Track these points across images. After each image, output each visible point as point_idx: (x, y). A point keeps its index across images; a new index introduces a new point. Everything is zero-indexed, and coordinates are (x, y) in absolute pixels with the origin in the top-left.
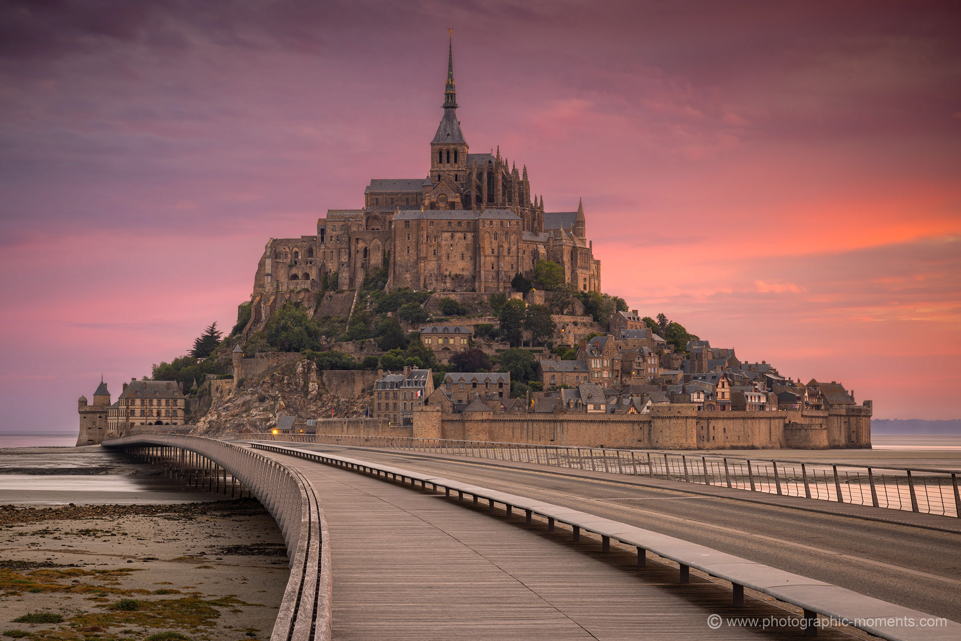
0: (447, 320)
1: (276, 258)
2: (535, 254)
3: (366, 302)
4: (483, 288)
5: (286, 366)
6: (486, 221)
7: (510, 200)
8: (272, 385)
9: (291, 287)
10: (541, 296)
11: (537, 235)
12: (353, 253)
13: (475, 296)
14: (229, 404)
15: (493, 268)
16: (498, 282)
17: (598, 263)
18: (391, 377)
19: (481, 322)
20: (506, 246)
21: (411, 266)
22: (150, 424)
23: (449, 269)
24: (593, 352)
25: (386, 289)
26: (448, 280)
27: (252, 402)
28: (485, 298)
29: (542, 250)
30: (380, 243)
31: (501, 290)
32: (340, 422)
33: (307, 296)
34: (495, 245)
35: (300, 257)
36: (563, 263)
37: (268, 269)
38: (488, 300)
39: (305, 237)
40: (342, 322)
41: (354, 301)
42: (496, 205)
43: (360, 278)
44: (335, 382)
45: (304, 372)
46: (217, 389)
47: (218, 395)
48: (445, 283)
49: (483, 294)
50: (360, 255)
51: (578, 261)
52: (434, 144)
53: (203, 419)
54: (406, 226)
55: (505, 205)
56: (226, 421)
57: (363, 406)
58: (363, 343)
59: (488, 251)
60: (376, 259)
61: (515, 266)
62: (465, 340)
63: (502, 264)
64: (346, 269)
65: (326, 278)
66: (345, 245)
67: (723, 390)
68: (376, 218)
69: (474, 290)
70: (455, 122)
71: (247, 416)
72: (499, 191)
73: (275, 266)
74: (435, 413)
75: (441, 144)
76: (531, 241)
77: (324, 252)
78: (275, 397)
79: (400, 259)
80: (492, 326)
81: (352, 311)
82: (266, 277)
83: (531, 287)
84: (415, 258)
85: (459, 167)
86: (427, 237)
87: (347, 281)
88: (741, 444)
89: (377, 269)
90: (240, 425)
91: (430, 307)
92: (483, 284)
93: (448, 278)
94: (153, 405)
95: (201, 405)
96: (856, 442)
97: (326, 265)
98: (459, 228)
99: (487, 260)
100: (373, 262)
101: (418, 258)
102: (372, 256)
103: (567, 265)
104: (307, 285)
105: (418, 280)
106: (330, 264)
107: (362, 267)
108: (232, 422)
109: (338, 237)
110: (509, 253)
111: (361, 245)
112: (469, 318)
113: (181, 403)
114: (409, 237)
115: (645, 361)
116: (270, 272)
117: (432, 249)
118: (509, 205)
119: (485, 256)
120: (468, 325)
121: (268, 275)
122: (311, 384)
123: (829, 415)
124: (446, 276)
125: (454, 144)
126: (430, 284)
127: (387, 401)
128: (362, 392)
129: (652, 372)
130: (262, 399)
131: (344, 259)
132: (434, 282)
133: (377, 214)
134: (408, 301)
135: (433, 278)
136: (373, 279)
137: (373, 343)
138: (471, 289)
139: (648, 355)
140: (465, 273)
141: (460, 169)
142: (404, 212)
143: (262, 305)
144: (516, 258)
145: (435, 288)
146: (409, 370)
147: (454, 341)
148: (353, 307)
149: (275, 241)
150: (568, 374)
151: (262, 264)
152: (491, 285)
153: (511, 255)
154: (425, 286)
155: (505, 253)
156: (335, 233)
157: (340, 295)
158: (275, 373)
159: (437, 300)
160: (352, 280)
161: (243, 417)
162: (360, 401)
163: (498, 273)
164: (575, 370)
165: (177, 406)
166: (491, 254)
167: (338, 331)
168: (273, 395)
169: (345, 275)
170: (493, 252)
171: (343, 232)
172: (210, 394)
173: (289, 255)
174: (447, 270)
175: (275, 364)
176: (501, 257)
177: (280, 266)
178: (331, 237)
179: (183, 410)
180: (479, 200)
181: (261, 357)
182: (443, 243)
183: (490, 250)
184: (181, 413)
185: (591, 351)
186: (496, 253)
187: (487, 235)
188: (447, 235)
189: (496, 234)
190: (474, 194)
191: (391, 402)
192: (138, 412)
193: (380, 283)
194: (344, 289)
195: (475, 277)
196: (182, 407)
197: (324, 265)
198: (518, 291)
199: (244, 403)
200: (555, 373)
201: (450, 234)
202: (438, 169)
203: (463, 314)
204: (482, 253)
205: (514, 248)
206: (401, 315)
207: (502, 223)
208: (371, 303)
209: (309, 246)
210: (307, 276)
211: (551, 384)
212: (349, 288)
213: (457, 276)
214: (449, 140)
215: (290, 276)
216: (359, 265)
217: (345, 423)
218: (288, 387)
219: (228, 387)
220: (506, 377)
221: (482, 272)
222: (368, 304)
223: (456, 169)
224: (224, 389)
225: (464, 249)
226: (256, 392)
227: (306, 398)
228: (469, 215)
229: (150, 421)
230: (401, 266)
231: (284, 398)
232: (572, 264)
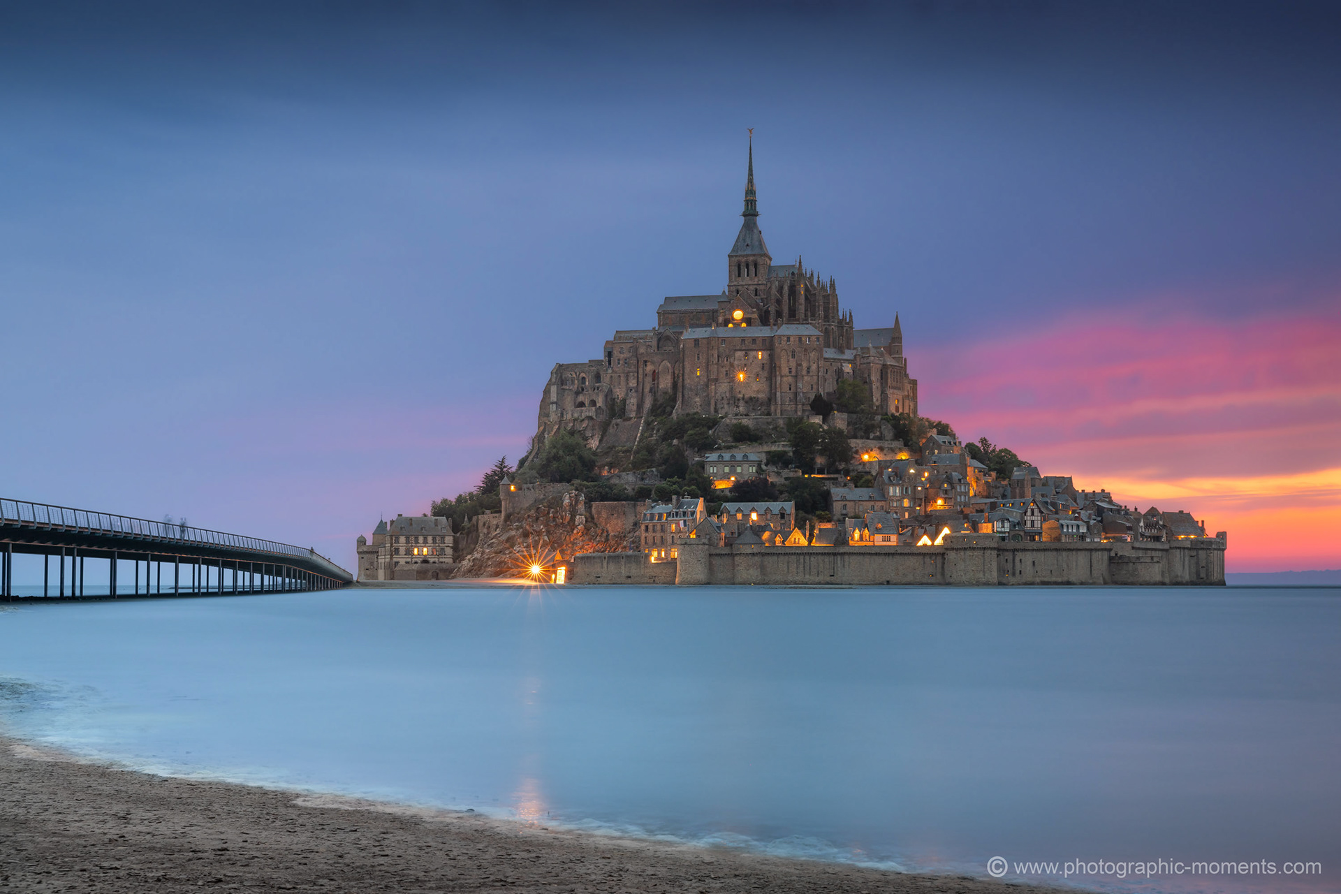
0: (736, 447)
1: (562, 384)
2: (840, 372)
3: (653, 429)
4: (779, 411)
5: (552, 498)
6: (782, 337)
7: (813, 315)
8: (537, 519)
9: (576, 415)
10: (843, 419)
11: (843, 353)
12: (641, 376)
13: (770, 420)
14: (494, 540)
15: (790, 389)
16: (796, 405)
17: (914, 383)
18: (661, 508)
19: (774, 448)
20: (805, 365)
21: (701, 389)
22: (416, 563)
23: (743, 392)
24: (892, 478)
25: (674, 415)
26: (742, 404)
27: (516, 537)
28: (781, 422)
29: (848, 368)
30: (669, 365)
31: (799, 413)
32: (600, 557)
33: (590, 424)
34: (793, 364)
35: (587, 383)
36: (871, 383)
37: (554, 397)
38: (784, 424)
39: (593, 361)
40: (627, 451)
41: (641, 428)
42: (798, 320)
43: (648, 404)
44: (604, 515)
45: (571, 504)
46: (484, 525)
47: (485, 531)
48: (738, 407)
49: (779, 418)
50: (649, 379)
51: (889, 380)
52: (732, 256)
53: (469, 557)
54: (695, 344)
55: (807, 320)
56: (489, 559)
57: (633, 541)
58: (644, 473)
59: (785, 371)
60: (665, 383)
61: (815, 387)
62: (754, 468)
63: (800, 385)
64: (634, 395)
65: (613, 404)
66: (632, 369)
67: (1033, 518)
68: (668, 338)
69: (769, 414)
70: (755, 231)
71: (510, 553)
72: (801, 304)
73: (561, 393)
74: (700, 547)
75: (740, 256)
76: (835, 359)
77: (611, 377)
78: (539, 532)
79: (689, 381)
80: (785, 452)
81: (638, 439)
82: (551, 406)
83: (832, 409)
84: (705, 380)
85: (759, 280)
86: (718, 356)
87: (635, 408)
88: (1054, 579)
89: (666, 393)
90: (501, 563)
91: (720, 434)
92: (779, 408)
93: (741, 401)
94: (419, 543)
95: (469, 541)
96: (1205, 578)
97: (614, 390)
98: (754, 346)
99: (784, 381)
100: (662, 386)
101: (708, 380)
102: (661, 380)
103: (876, 386)
104: (591, 412)
105: (709, 404)
106: (618, 390)
107: (650, 391)
108: (494, 559)
109: (626, 360)
110: (808, 372)
111: (650, 368)
112: (760, 444)
113: (449, 540)
114: (698, 357)
115: (953, 488)
116: (555, 400)
117: (724, 370)
118: (812, 320)
119: (782, 376)
120: (756, 453)
121: (553, 403)
122: (578, 517)
123: (1170, 548)
124: (739, 400)
125: (754, 255)
126: (722, 408)
127: (654, 534)
128: (633, 526)
129: (962, 500)
130: (526, 535)
131: (633, 383)
132: (726, 406)
133: (669, 334)
134: (695, 427)
135: (725, 402)
136: (661, 405)
137: (656, 473)
138: (766, 413)
139: (957, 481)
140: (760, 396)
141: (760, 282)
142: (694, 330)
143: (546, 436)
144: (815, 378)
145: (726, 413)
146: (678, 500)
147: (742, 470)
148: (639, 435)
149: (561, 366)
150: (862, 502)
151: (547, 392)
152: (789, 409)
153: (811, 374)
154: (716, 411)
155: (804, 372)
156: (622, 355)
157: (628, 423)
158: (540, 506)
159: (727, 425)
160: (640, 406)
161: (505, 554)
162: (631, 535)
163: (796, 394)
164: (871, 499)
165: (445, 543)
166: (788, 374)
167: (622, 461)
168: (538, 530)
169: (633, 401)
170: (790, 372)
171: (631, 354)
172: (477, 530)
173: (576, 382)
174: (740, 392)
175: (542, 497)
176: (799, 377)
177: (566, 393)
178: (619, 360)
179: (452, 547)
180: (779, 314)
181: (528, 488)
182: (736, 362)
183: (787, 370)
184: (449, 551)
185: (889, 478)
186: (793, 373)
187: (783, 353)
188: (739, 354)
189: (793, 352)
190: (772, 309)
191: (658, 535)
192: (402, 550)
193: (668, 409)
194: (631, 416)
195: (771, 399)
196: (451, 545)
197: (610, 391)
198: (818, 414)
199: (508, 540)
200: (847, 503)
201: (744, 353)
202: (736, 283)
203: (756, 441)
204: (778, 373)
205: (814, 367)
206: (687, 442)
207: (800, 339)
208: (658, 431)
209: (596, 370)
210: (593, 403)
211: (842, 515)
212: (636, 414)
213: (751, 399)
214: (748, 252)
215: (577, 404)
216: (647, 390)
217: (605, 558)
218: (554, 521)
219: (495, 523)
220: (789, 507)
221: (778, 394)
222: (655, 432)
223: (756, 283)
224: (491, 525)
225: (758, 369)
226: (521, 527)
227: (573, 532)
228: (765, 332)
229: (416, 559)
230: (691, 390)
231: (548, 533)
232: (882, 383)
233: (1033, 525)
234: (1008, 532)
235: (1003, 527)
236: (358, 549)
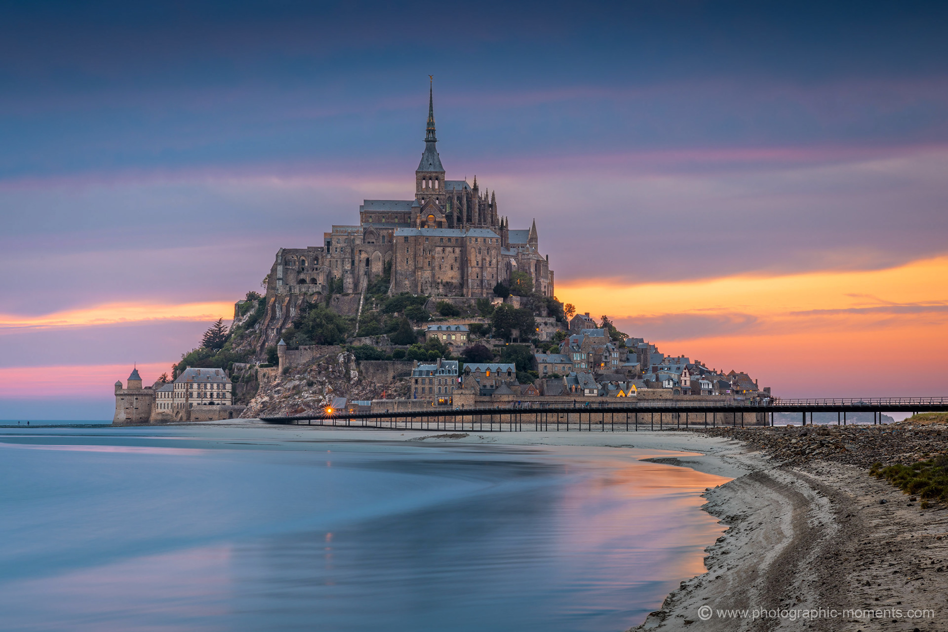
0: (446, 320)
1: (286, 265)
2: (508, 265)
3: (372, 304)
4: (470, 293)
5: (329, 357)
6: (472, 238)
7: (485, 221)
8: (320, 373)
9: (303, 290)
10: (517, 301)
11: (508, 250)
12: (356, 262)
13: (465, 300)
14: (279, 388)
15: (477, 277)
16: (482, 288)
17: (552, 273)
19: (473, 322)
20: (488, 259)
21: (409, 274)
22: (205, 404)
23: (441, 278)
24: (575, 347)
25: (389, 293)
26: (441, 287)
27: (301, 387)
28: (473, 302)
29: (514, 263)
30: (380, 255)
31: (484, 296)
32: (392, 402)
33: (319, 298)
34: (479, 258)
35: (306, 265)
36: (530, 273)
37: (280, 274)
38: (475, 303)
39: (311, 247)
40: (352, 320)
41: (361, 302)
42: (474, 224)
43: (364, 284)
44: (371, 370)
45: (345, 361)
46: (264, 375)
47: (266, 380)
48: (438, 289)
49: (470, 299)
50: (363, 264)
51: (541, 272)
52: (419, 172)
53: (253, 400)
54: (405, 241)
55: (481, 224)
56: (280, 402)
57: (395, 390)
58: (378, 338)
59: (474, 263)
60: (377, 268)
61: (495, 276)
62: (464, 336)
63: (485, 274)
64: (350, 276)
65: (332, 282)
66: (348, 256)
67: (685, 379)
68: (371, 233)
69: (462, 295)
70: (435, 153)
71: (299, 398)
72: (476, 212)
73: (285, 271)
74: (472, 396)
75: (425, 172)
76: (505, 255)
77: (330, 261)
78: (322, 382)
79: (400, 268)
80: (482, 325)
81: (360, 311)
82: (277, 281)
83: (509, 294)
84: (413, 268)
85: (440, 192)
86: (423, 250)
87: (351, 286)
88: (698, 421)
89: (378, 276)
90: (295, 405)
91: (429, 309)
92: (470, 291)
93: (440, 285)
94: (207, 389)
95: (248, 388)
97: (332, 271)
98: (449, 244)
99: (473, 271)
100: (374, 270)
101: (416, 268)
102: (373, 265)
103: (533, 275)
104: (318, 288)
105: (416, 286)
106: (335, 271)
107: (366, 273)
108: (286, 402)
109: (342, 248)
110: (490, 265)
111: (364, 256)
112: (463, 318)
113: (229, 387)
114: (408, 250)
115: (610, 355)
116: (281, 277)
117: (427, 260)
118: (484, 225)
119: (472, 267)
120: (464, 324)
121: (279, 279)
122: (352, 372)
123: (746, 399)
124: (438, 283)
125: (436, 172)
126: (426, 289)
127: (417, 386)
128: (393, 379)
130: (310, 384)
131: (348, 267)
132: (429, 288)
133: (373, 229)
134: (412, 304)
135: (428, 285)
136: (376, 285)
137: (386, 338)
138: (459, 293)
139: (612, 350)
140: (454, 281)
141: (441, 193)
142: (402, 229)
143: (277, 305)
144: (496, 269)
145: (430, 293)
146: (441, 361)
147: (456, 338)
148: (361, 307)
149: (284, 250)
150: (557, 365)
151: (274, 270)
152: (477, 291)
153: (492, 266)
154: (422, 291)
155: (487, 265)
156: (339, 245)
157: (346, 298)
158: (321, 363)
159: (434, 303)
160: (356, 285)
161: (295, 399)
162: (392, 386)
163: (482, 281)
164: (562, 362)
165: (226, 389)
166: (476, 266)
167: (349, 327)
168: (321, 380)
169: (349, 281)
170: (477, 264)
171: (346, 244)
172: (257, 379)
173: (297, 263)
174: (439, 278)
175: (318, 355)
176: (484, 268)
177: (289, 271)
178: (336, 248)
179: (231, 393)
180: (459, 219)
181: (305, 349)
182: (436, 255)
183: (475, 263)
184: (228, 395)
185: (573, 347)
186: (480, 265)
187: (473, 250)
188: (439, 249)
189: (480, 249)
190: (455, 215)
191: (427, 387)
192: (195, 394)
193: (383, 288)
194: (349, 292)
195: (463, 284)
196: (230, 391)
197: (330, 272)
198: (499, 296)
199: (295, 387)
200: (547, 364)
201: (442, 248)
202: (422, 193)
203: (457, 315)
204: (469, 265)
205: (494, 261)
206: (407, 315)
207: (485, 240)
208: (377, 305)
209: (315, 255)
210: (314, 281)
211: (544, 373)
212: (353, 291)
213: (447, 283)
214: (432, 169)
215: (298, 280)
216: (362, 272)
217: (396, 403)
218: (333, 374)
219: (273, 374)
220: (513, 366)
221: (470, 281)
222: (374, 306)
223: (437, 193)
224: (270, 376)
225: (453, 261)
226: (304, 378)
227: (349, 383)
228: (455, 233)
229: (205, 402)
230: (402, 274)
231: (330, 383)
232: (536, 274)
233: (685, 384)
234: (672, 388)
235: (669, 384)
236: (116, 391)
